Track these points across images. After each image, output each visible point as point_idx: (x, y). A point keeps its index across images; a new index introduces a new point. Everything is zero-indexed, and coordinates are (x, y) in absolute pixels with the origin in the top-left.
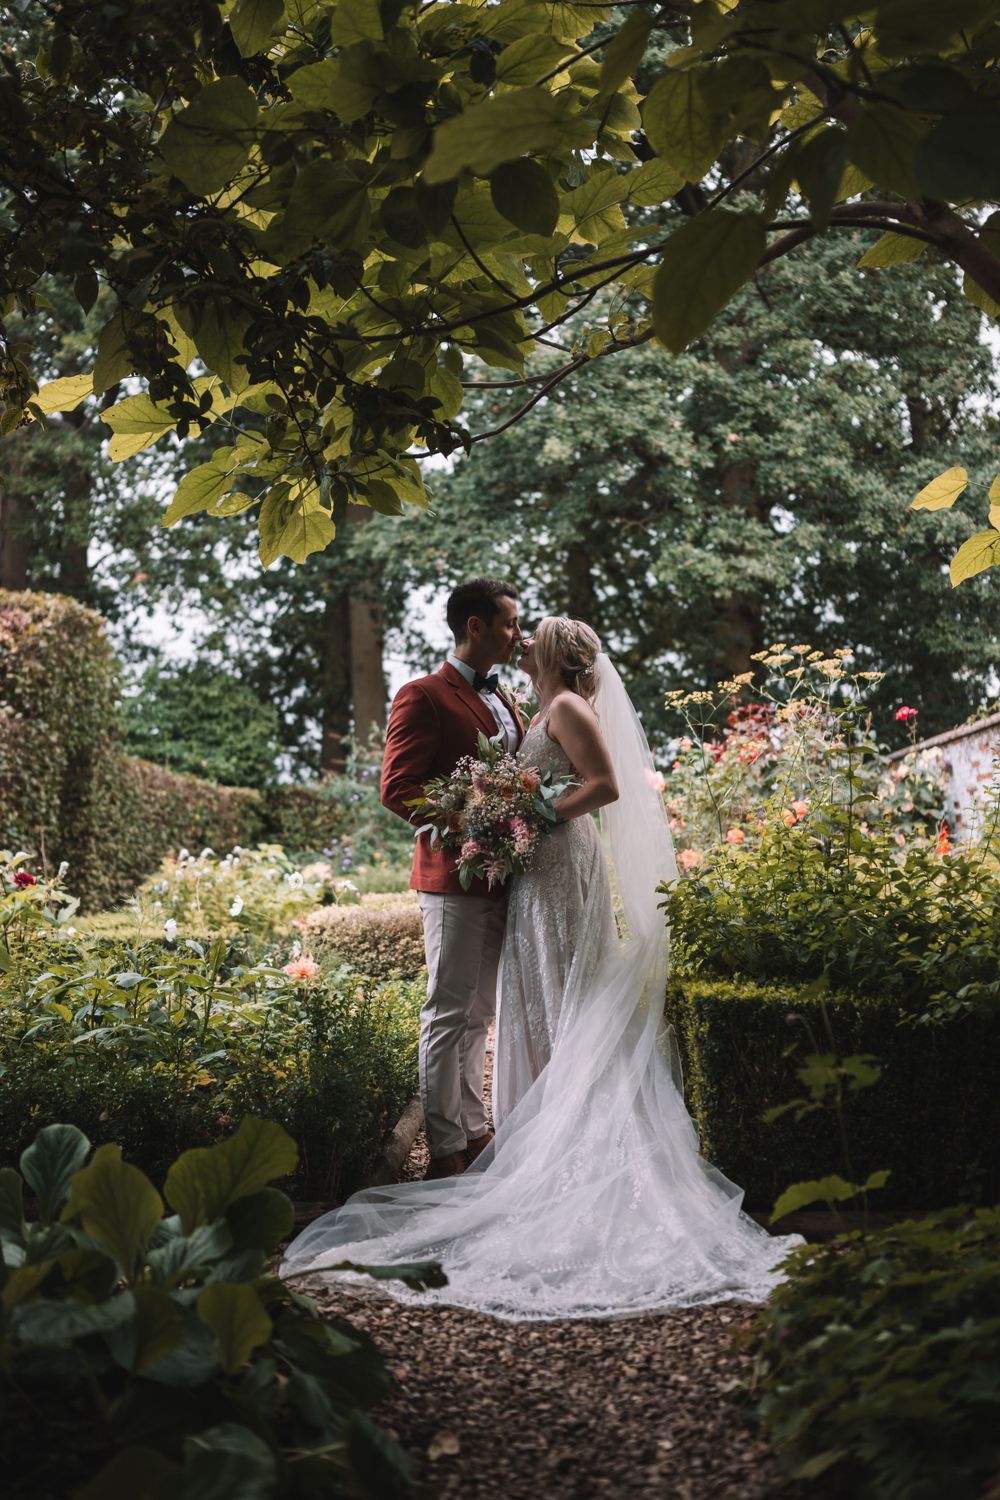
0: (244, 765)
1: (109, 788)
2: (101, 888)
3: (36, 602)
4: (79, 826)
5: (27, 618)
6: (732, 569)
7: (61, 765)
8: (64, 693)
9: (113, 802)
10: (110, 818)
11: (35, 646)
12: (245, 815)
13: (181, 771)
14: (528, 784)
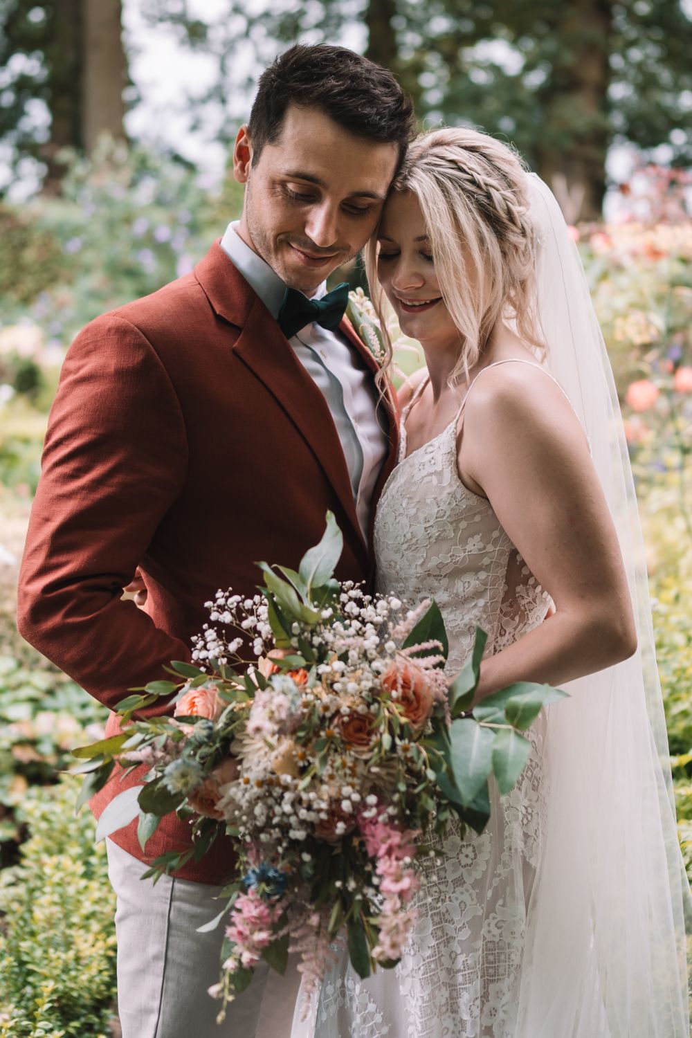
14: (412, 700)
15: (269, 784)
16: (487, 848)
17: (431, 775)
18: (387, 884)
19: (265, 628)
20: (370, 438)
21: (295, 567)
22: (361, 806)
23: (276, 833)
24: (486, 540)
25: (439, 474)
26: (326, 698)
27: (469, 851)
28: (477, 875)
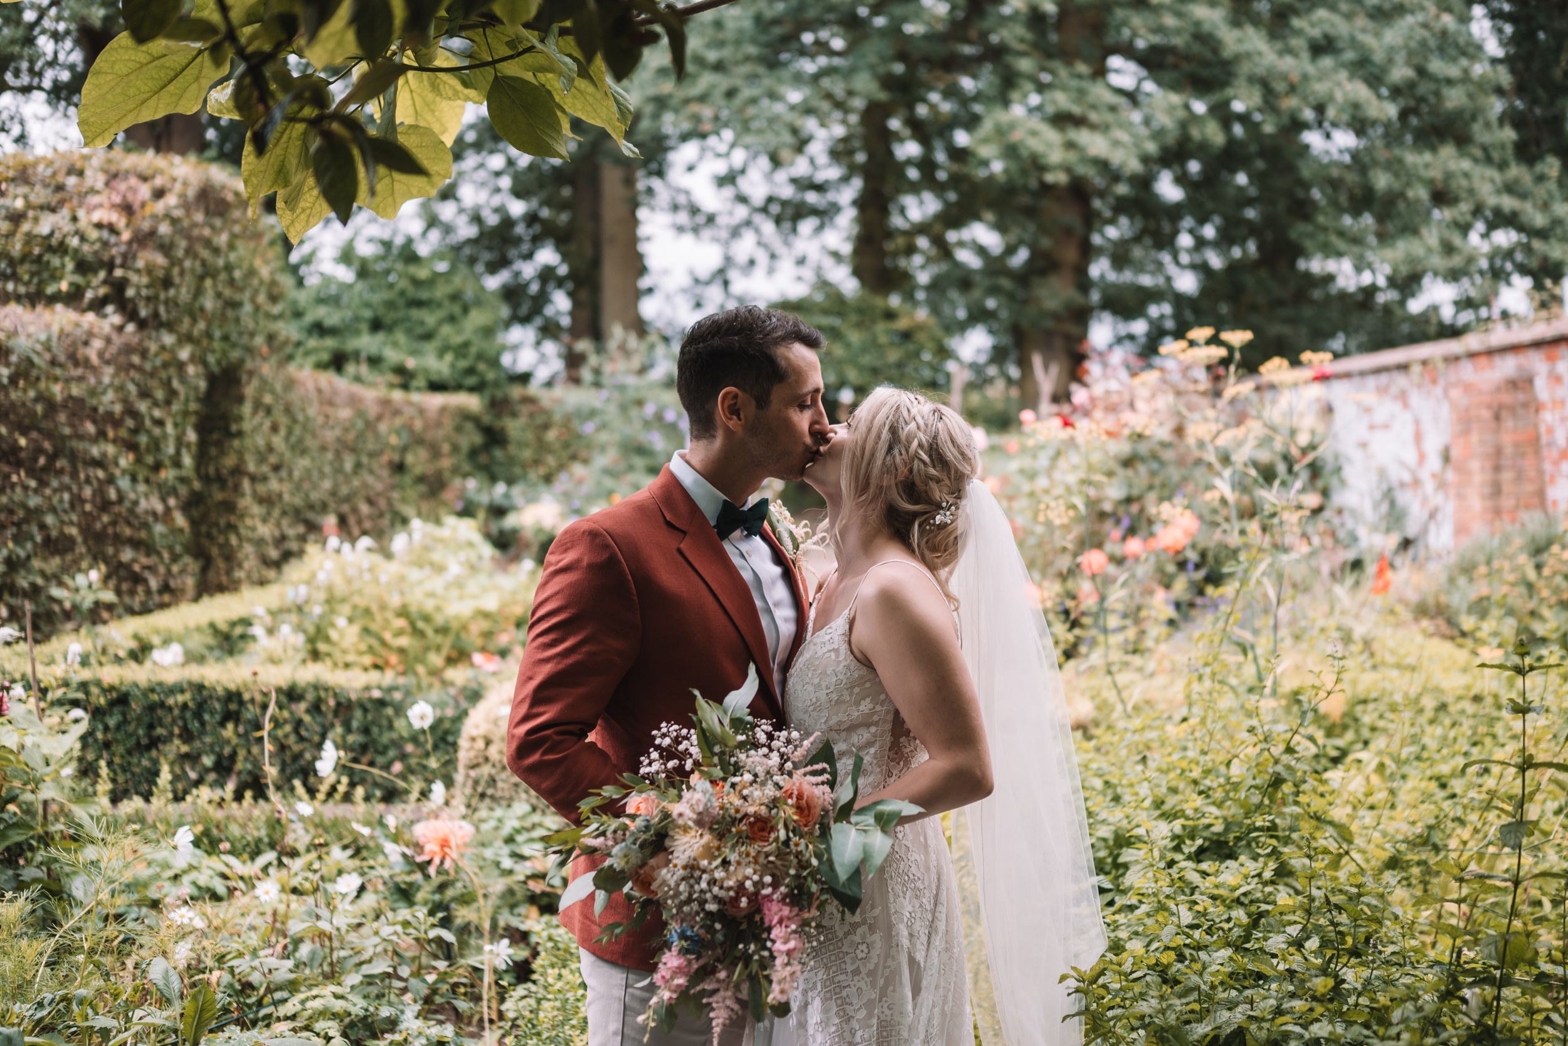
0: (463, 364)
1: (269, 411)
2: (260, 542)
3: (160, 171)
4: (229, 461)
5: (145, 191)
6: (1070, 145)
7: (196, 388)
8: (198, 292)
9: (275, 428)
10: (270, 449)
11: (152, 233)
12: (458, 429)
13: (381, 372)
14: (804, 807)
15: (692, 869)
16: (878, 945)
17: (815, 862)
18: (779, 946)
19: (695, 751)
20: (786, 620)
21: (720, 701)
22: (759, 885)
23: (695, 906)
24: (875, 702)
25: (836, 651)
26: (738, 802)
27: (864, 947)
28: (871, 966)
